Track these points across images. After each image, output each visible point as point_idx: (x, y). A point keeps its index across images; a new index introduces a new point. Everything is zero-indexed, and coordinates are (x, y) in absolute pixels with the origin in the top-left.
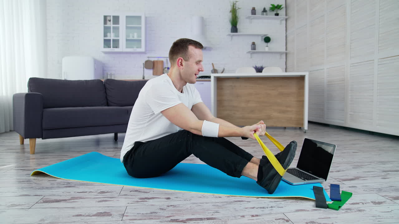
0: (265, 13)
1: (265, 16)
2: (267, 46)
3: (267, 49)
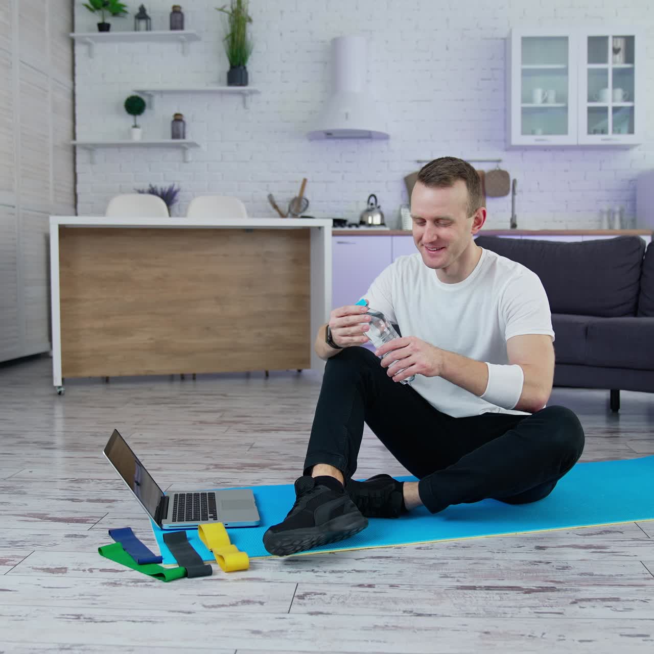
0: (143, 24)
1: (143, 33)
2: (135, 126)
3: (137, 136)
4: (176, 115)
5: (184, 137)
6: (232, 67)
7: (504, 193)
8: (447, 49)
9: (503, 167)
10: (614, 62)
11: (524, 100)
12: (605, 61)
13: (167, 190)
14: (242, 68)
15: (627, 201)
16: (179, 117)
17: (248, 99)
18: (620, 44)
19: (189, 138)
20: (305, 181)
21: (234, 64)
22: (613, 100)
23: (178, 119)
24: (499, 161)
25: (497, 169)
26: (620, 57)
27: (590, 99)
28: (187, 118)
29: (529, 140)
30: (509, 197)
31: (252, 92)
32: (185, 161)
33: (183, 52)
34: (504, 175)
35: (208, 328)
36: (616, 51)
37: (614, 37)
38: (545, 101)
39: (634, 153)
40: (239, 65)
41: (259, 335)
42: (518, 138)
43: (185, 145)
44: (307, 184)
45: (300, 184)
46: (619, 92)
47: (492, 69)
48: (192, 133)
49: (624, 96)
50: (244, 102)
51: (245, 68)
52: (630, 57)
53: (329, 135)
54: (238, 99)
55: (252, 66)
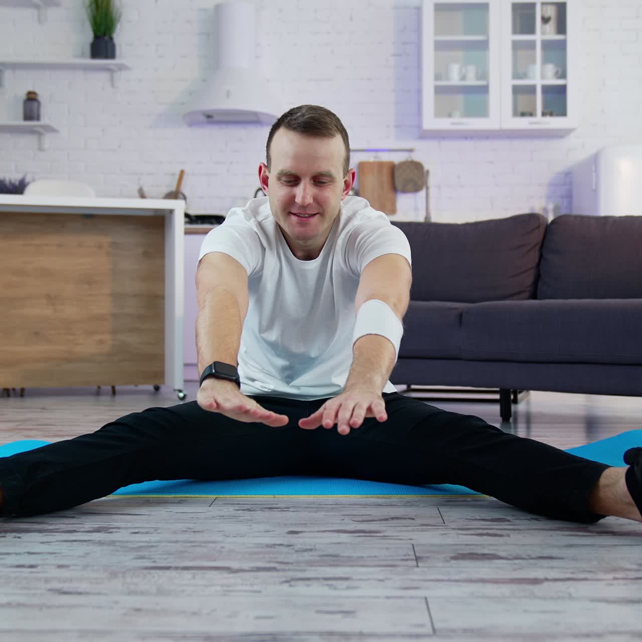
4: (30, 93)
5: (38, 119)
6: (97, 37)
7: (416, 189)
8: (351, 19)
9: (416, 157)
10: (543, 33)
11: (437, 77)
12: (532, 31)
13: (17, 183)
14: (107, 38)
15: (562, 197)
16: (32, 96)
17: (117, 75)
18: (551, 12)
19: (45, 120)
20: (182, 172)
21: (99, 34)
22: (543, 77)
23: (31, 98)
24: (411, 151)
25: (410, 160)
26: (551, 27)
27: (516, 76)
28: (43, 97)
29: (444, 124)
30: (422, 193)
31: (122, 68)
32: (41, 149)
33: (40, 21)
34: (417, 167)
35: (36, 333)
36: (545, 20)
37: (543, 4)
38: (463, 78)
39: (571, 141)
40: (105, 34)
41: (101, 342)
42: (430, 122)
43: (39, 129)
44: (185, 177)
45: (177, 177)
46: (550, 69)
47: (404, 43)
48: (48, 114)
49: (557, 73)
50: (112, 80)
51: (111, 39)
52: (561, 28)
53: (210, 118)
54: (104, 76)
55: (121, 37)
